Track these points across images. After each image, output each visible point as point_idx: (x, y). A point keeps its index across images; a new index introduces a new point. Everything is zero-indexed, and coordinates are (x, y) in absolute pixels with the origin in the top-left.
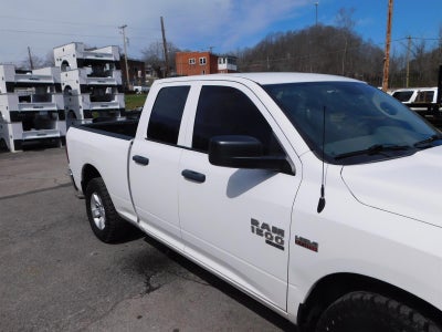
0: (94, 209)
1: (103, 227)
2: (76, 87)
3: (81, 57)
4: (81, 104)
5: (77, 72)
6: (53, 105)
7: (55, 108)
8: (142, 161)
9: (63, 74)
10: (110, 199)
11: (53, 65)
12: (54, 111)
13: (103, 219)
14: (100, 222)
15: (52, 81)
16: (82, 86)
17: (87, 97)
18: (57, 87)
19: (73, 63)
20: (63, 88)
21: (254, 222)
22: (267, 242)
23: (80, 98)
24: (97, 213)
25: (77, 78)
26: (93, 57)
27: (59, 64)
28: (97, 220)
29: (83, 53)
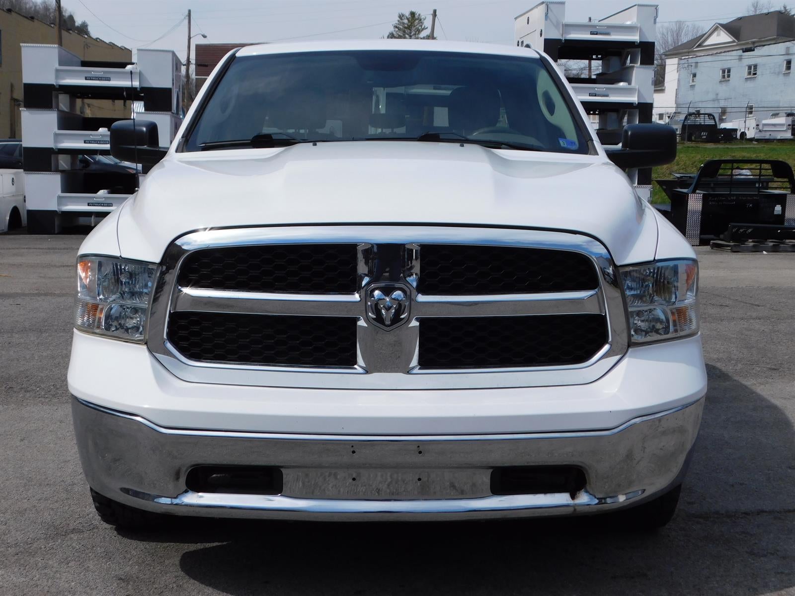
3: (555, 34)
26: (586, 36)
29: (563, 25)
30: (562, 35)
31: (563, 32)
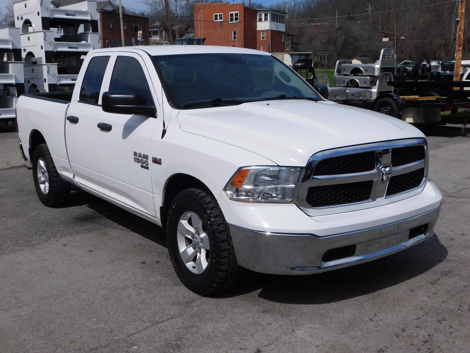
0: (40, 175)
1: (47, 192)
2: (40, 54)
3: (47, 15)
4: (45, 76)
5: (42, 35)
6: (10, 77)
7: (13, 81)
8: (74, 120)
9: (24, 38)
10: (52, 162)
11: (12, 25)
12: (11, 85)
13: (47, 184)
14: (45, 187)
15: (10, 47)
16: (47, 53)
17: (54, 68)
18: (16, 53)
19: (37, 24)
20: (24, 55)
21: (135, 154)
22: (142, 166)
23: (45, 68)
24: (43, 179)
25: (42, 43)
26: (64, 16)
27: (19, 24)
28: (42, 186)
29: (51, 10)
30: (51, 15)
31: (51, 13)
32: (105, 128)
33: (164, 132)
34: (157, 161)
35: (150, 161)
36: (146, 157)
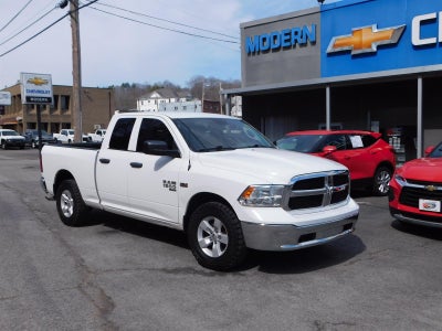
0: (63, 205)
1: (71, 216)
21: (165, 182)
22: (170, 190)
32: (136, 165)
33: (189, 167)
34: (184, 185)
35: (178, 185)
36: (174, 183)
